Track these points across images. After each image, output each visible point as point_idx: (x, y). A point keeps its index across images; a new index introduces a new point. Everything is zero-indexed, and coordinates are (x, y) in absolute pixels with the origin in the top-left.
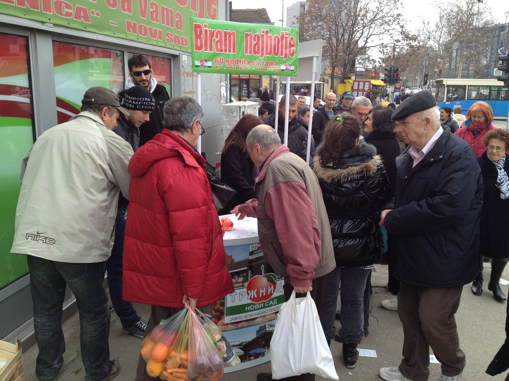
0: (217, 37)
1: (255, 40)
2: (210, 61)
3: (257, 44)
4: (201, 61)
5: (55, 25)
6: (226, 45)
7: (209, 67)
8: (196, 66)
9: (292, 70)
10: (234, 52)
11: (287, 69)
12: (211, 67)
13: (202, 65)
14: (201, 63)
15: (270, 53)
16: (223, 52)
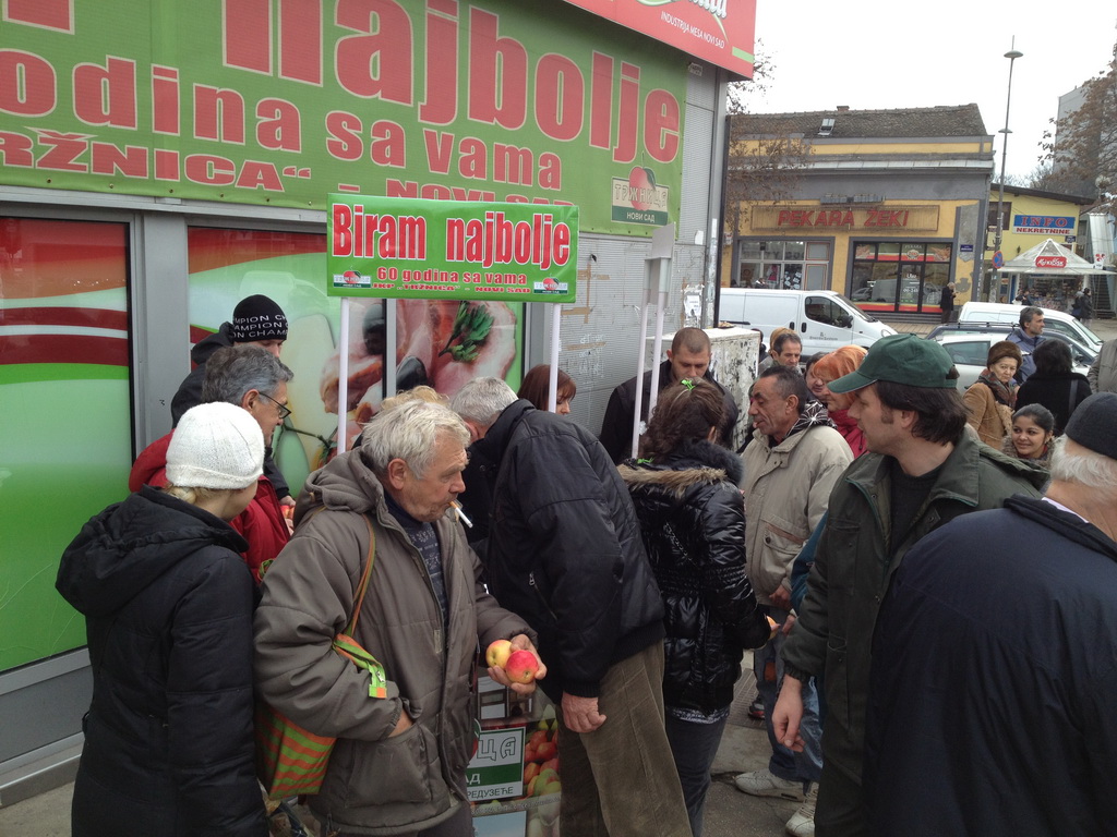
0: (383, 229)
1: (470, 233)
2: (366, 274)
3: (478, 239)
4: (347, 275)
5: (185, 200)
6: (402, 244)
7: (363, 286)
8: (336, 285)
9: (561, 292)
10: (421, 256)
11: (548, 289)
12: (368, 286)
13: (348, 283)
14: (347, 279)
15: (507, 258)
16: (397, 258)
